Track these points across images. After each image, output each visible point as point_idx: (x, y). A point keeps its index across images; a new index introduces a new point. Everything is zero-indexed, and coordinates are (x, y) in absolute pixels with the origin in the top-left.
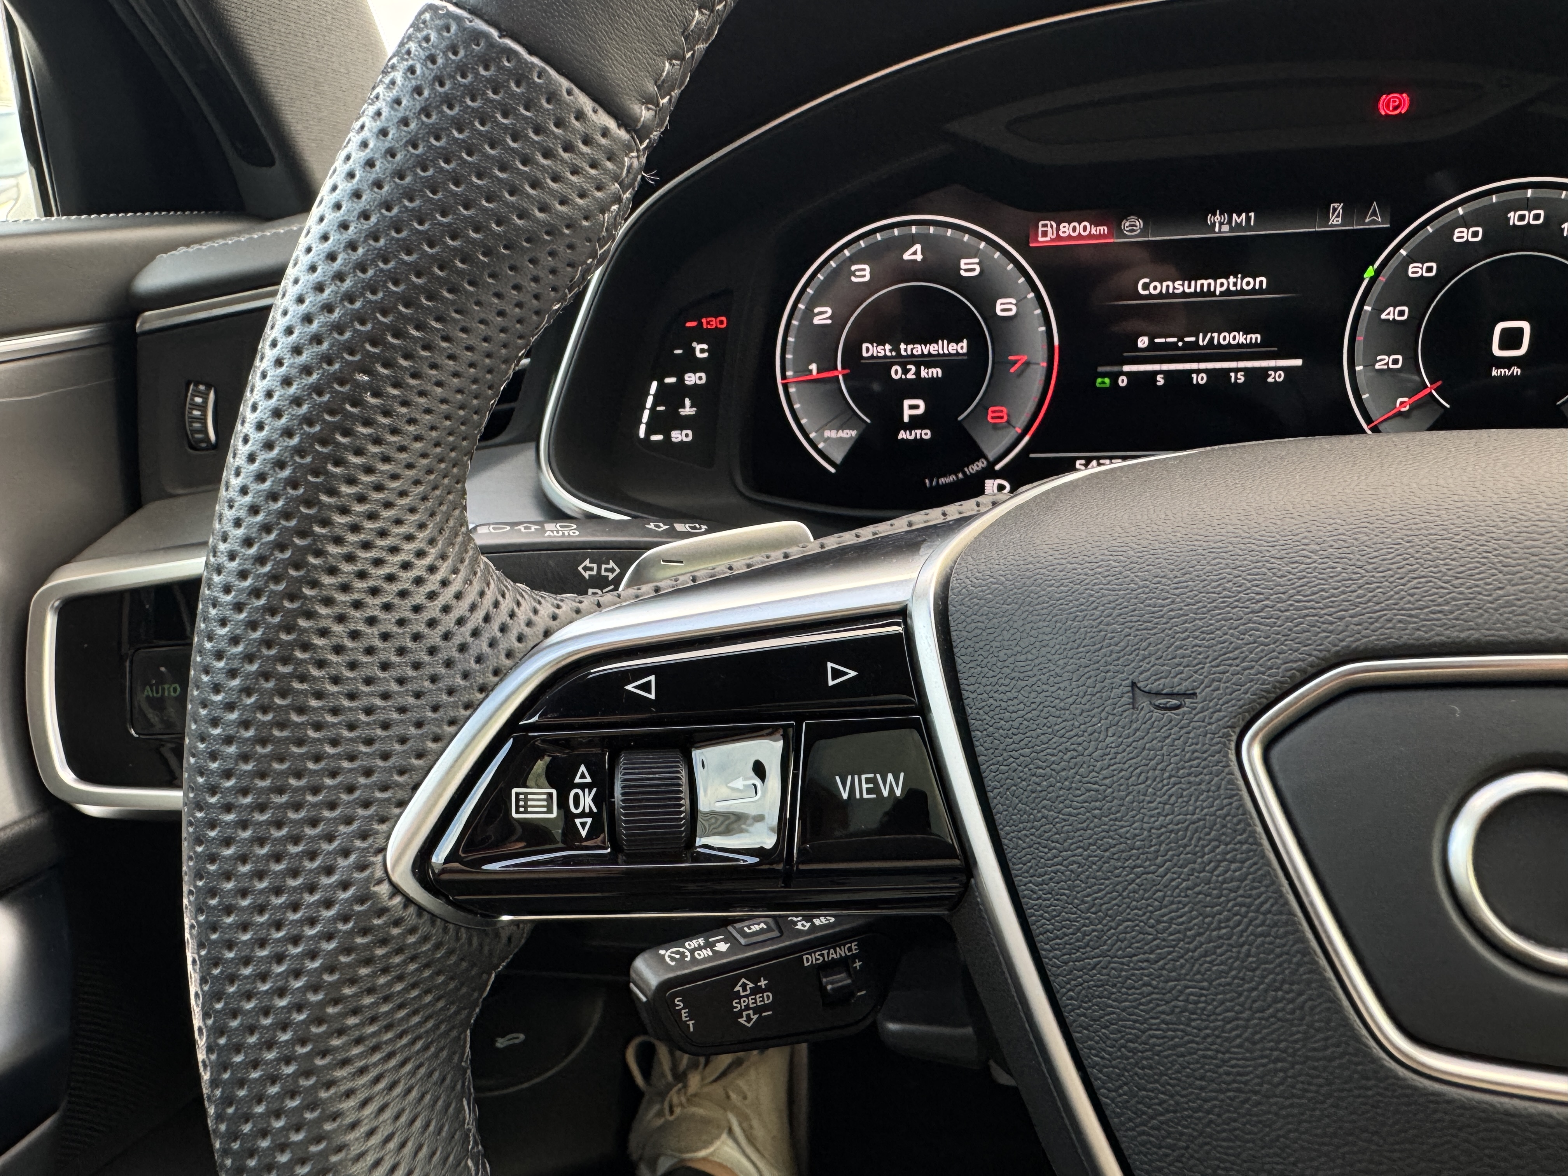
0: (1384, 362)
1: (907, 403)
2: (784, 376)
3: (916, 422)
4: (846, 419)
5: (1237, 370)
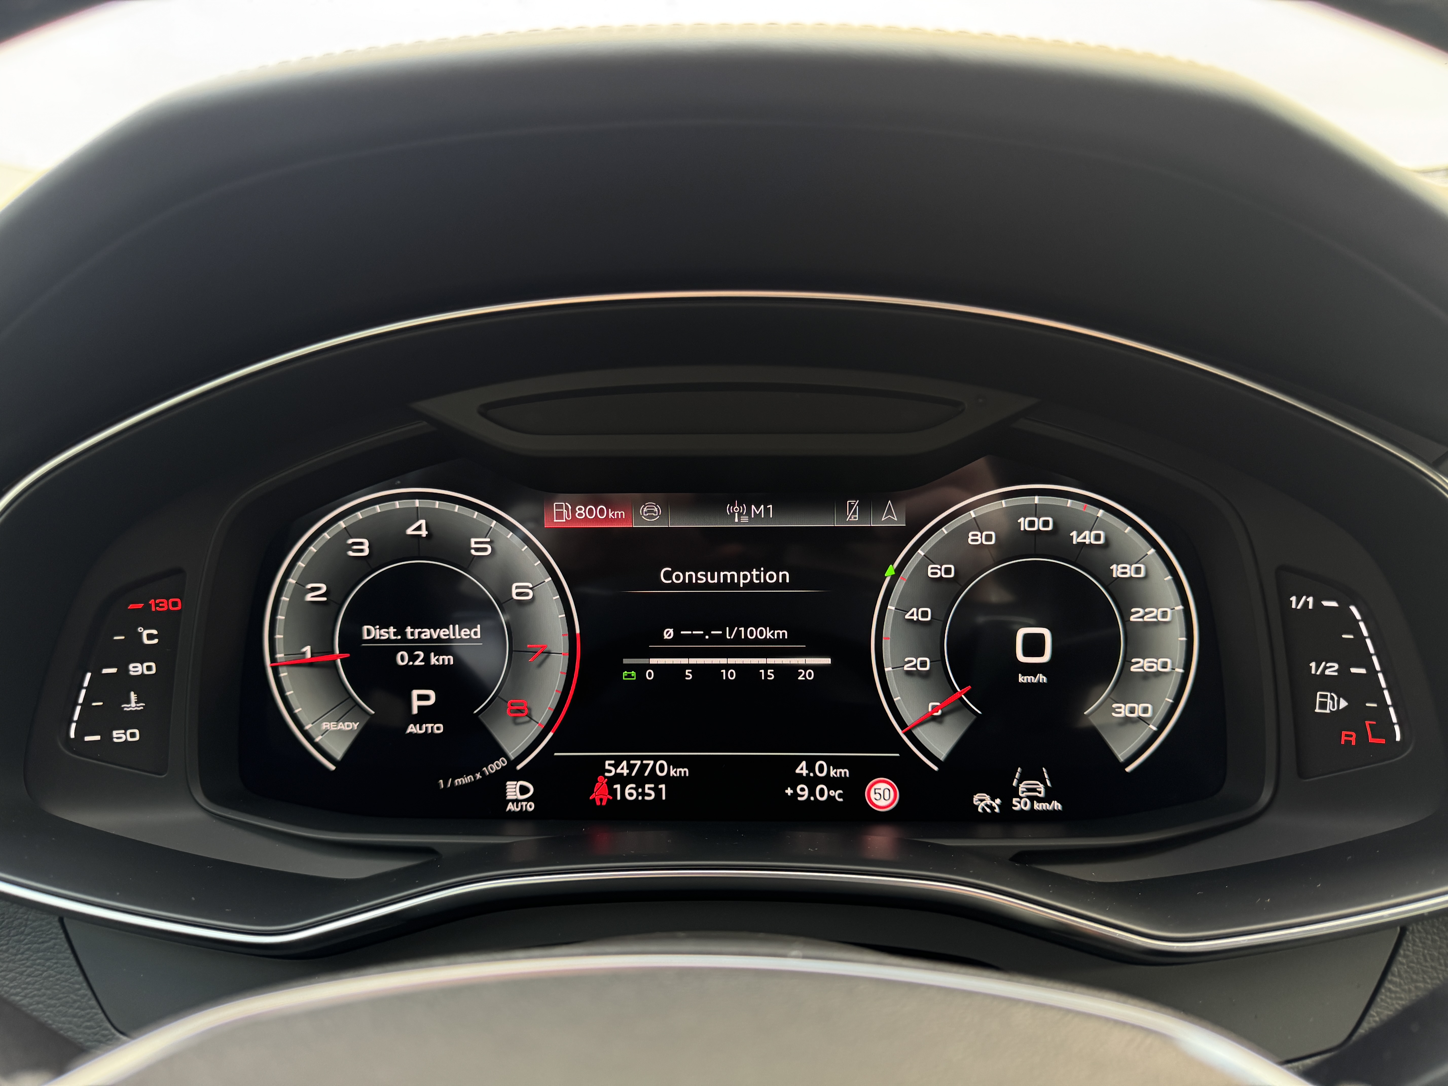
0: (914, 662)
1: (415, 693)
2: (273, 659)
3: (425, 715)
4: (346, 710)
5: (766, 667)
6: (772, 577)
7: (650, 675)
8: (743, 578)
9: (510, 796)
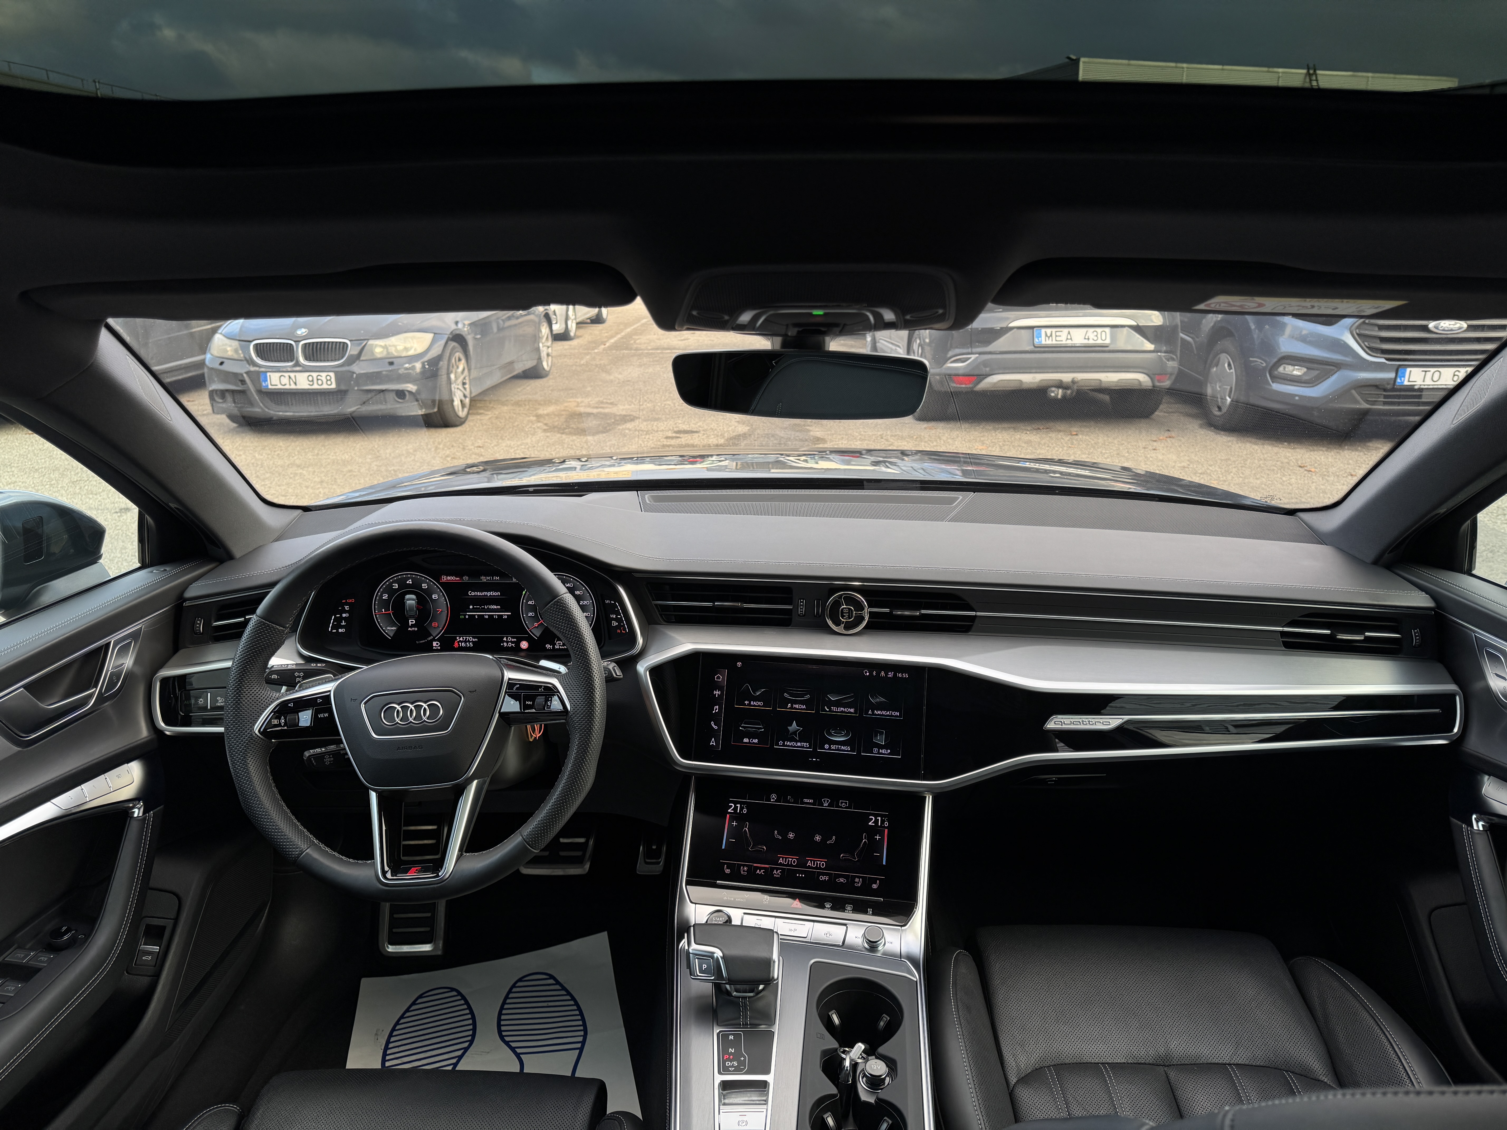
0: (530, 614)
1: (410, 621)
2: (375, 612)
3: (413, 626)
4: (394, 625)
5: (495, 615)
6: (495, 594)
7: (467, 617)
8: (489, 594)
9: (434, 645)
